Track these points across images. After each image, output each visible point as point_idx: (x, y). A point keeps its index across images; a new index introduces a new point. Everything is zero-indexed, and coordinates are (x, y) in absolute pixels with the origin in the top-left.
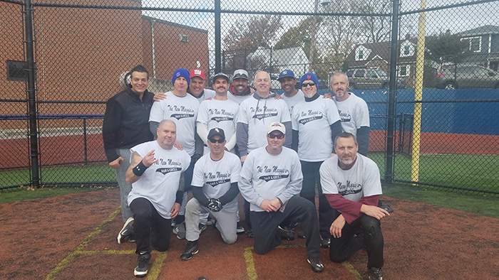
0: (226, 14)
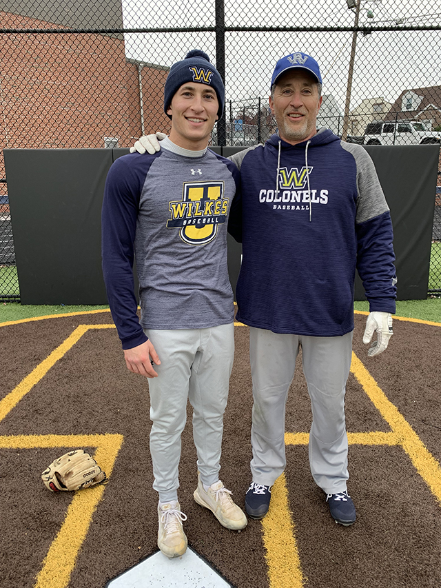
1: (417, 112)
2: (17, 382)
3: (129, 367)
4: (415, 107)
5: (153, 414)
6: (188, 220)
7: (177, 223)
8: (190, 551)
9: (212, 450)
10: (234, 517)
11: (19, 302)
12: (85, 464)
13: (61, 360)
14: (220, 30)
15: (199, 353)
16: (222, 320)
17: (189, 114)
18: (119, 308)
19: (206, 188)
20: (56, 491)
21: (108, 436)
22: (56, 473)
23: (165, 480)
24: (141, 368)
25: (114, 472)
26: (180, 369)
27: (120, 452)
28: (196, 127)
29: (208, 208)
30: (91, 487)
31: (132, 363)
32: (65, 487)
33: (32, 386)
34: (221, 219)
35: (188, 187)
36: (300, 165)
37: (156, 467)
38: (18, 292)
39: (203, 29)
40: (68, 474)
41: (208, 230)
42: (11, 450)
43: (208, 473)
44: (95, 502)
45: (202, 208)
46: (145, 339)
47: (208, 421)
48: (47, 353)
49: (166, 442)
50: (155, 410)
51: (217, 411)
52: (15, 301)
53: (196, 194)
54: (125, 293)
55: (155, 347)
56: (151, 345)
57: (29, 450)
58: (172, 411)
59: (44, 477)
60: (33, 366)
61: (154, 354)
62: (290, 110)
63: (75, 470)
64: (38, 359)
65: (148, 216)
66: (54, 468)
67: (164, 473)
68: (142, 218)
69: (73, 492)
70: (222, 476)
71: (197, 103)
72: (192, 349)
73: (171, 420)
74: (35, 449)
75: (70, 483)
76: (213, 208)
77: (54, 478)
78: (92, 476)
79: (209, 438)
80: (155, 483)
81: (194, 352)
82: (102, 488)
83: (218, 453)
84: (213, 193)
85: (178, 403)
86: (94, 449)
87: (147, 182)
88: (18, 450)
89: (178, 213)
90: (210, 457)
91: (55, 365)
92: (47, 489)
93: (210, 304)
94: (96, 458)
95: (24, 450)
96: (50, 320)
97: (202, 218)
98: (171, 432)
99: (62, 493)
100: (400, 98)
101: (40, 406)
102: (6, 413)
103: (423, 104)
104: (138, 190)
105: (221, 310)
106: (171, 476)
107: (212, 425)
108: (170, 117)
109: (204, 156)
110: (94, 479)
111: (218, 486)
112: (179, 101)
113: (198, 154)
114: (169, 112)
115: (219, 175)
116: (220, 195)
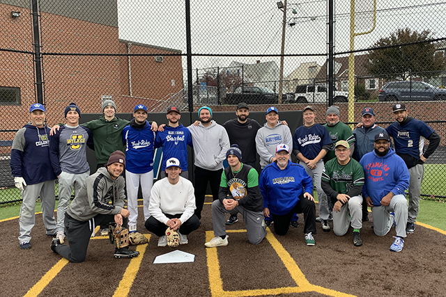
0: (196, 57)
4: (336, 71)
6: (72, 144)
7: (69, 144)
17: (71, 118)
19: (78, 136)
28: (73, 120)
29: (78, 140)
30: (143, 243)
34: (83, 143)
35: (72, 136)
41: (78, 146)
78: (143, 239)
84: (80, 137)
97: (76, 143)
109: (77, 127)
112: (68, 115)
114: (66, 118)
115: (82, 132)
116: (82, 137)
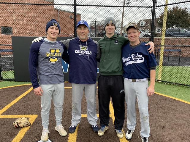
1: (144, 27)
2: (10, 102)
3: (35, 93)
4: (144, 25)
5: (42, 106)
6: (50, 57)
7: (48, 58)
8: (49, 140)
9: (59, 116)
10: (63, 133)
11: (14, 81)
12: (25, 120)
13: (24, 96)
14: (75, 5)
15: (54, 90)
16: (60, 82)
17: (52, 33)
18: (33, 78)
19: (55, 50)
20: (17, 128)
21: (34, 115)
22: (17, 122)
23: (45, 123)
24: (38, 93)
25: (33, 123)
26: (49, 95)
27: (36, 119)
28: (54, 36)
29: (56, 54)
30: (26, 127)
31: (35, 92)
32: (19, 126)
33: (14, 103)
34: (59, 57)
35: (51, 49)
36: (85, 45)
37: (42, 120)
38: (14, 78)
39: (70, 5)
40: (20, 123)
41: (56, 60)
42: (6, 118)
43: (58, 122)
44: (27, 130)
45: (54, 54)
46: (39, 86)
47: (58, 108)
48: (21, 94)
49: (45, 113)
50: (42, 105)
51: (60, 106)
52: (13, 80)
53: (53, 51)
54: (34, 75)
55: (42, 88)
56: (41, 88)
57: (11, 118)
58: (47, 105)
59: (14, 124)
60: (15, 98)
61: (41, 90)
62: (81, 33)
63: (22, 122)
64: (17, 96)
65: (41, 56)
66: (16, 121)
67: (45, 121)
68: (39, 57)
69: (21, 128)
70: (62, 123)
71: (54, 30)
72: (52, 89)
73: (47, 107)
74: (13, 118)
75: (20, 125)
76: (57, 55)
77: (16, 124)
78: (27, 124)
79: (58, 113)
80: (42, 124)
81: (53, 90)
82: (29, 127)
83: (61, 117)
84: (57, 51)
85: (49, 103)
86: (29, 118)
87: (40, 48)
88: (8, 118)
89: (48, 55)
90: (58, 118)
91: (22, 98)
92: (14, 127)
93: (57, 78)
94: (29, 120)
95: (10, 118)
96: (23, 86)
97: (54, 57)
98: (47, 110)
99: (18, 128)
100: (139, 22)
101: (16, 108)
102: (6, 110)
103: (146, 24)
104: (38, 50)
105: (60, 79)
106: (46, 122)
107: (59, 110)
108: (47, 33)
109: (55, 42)
110: (27, 125)
111: (60, 125)
112: (50, 30)
113: (54, 42)
114: (47, 32)
115: (59, 47)
116: (59, 52)
